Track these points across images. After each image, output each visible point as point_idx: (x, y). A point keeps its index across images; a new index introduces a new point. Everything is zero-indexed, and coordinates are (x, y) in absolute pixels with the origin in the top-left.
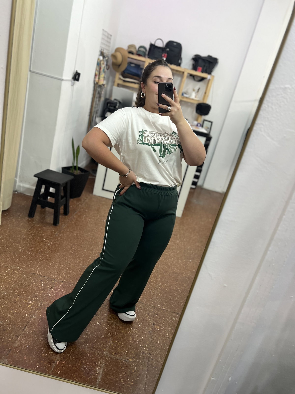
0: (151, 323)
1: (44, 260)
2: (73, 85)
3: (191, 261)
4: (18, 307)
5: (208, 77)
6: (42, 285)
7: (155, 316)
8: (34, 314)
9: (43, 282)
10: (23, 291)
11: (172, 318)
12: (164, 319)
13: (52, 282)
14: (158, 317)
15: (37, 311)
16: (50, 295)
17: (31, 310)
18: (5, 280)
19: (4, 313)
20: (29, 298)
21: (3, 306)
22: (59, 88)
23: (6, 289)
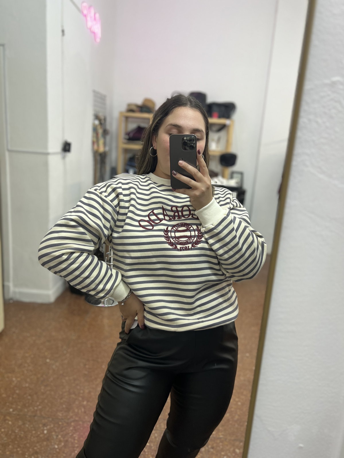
1: (48, 392)
2: (64, 158)
5: (227, 122)
10: (19, 447)
13: (59, 425)
22: (46, 164)
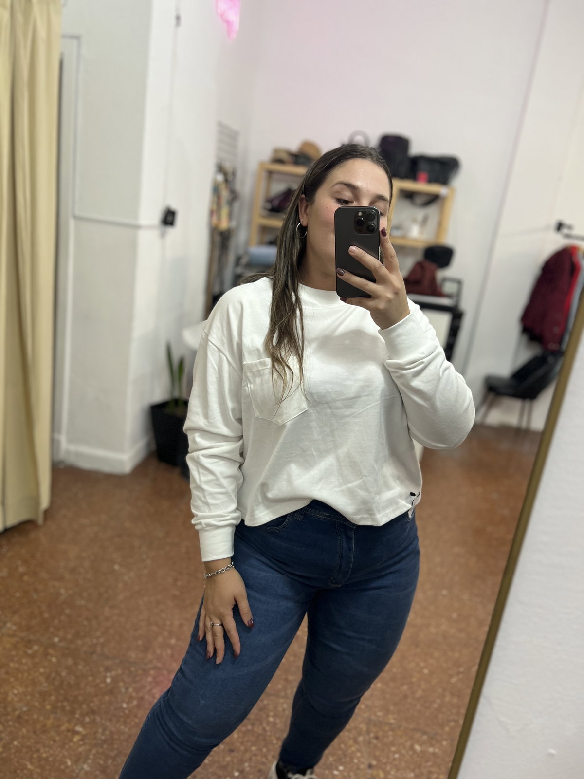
0: (363, 763)
1: (115, 618)
2: (163, 235)
3: (445, 592)
4: (51, 742)
5: (442, 190)
6: (109, 680)
7: (370, 743)
8: (87, 758)
9: (110, 672)
10: (66, 699)
11: (412, 748)
12: (393, 749)
13: (131, 672)
14: (379, 745)
15: (94, 751)
16: (125, 706)
17: (80, 749)
18: (26, 674)
19: (18, 762)
20: (77, 716)
21: (19, 743)
22: (133, 245)
23: (26, 696)
